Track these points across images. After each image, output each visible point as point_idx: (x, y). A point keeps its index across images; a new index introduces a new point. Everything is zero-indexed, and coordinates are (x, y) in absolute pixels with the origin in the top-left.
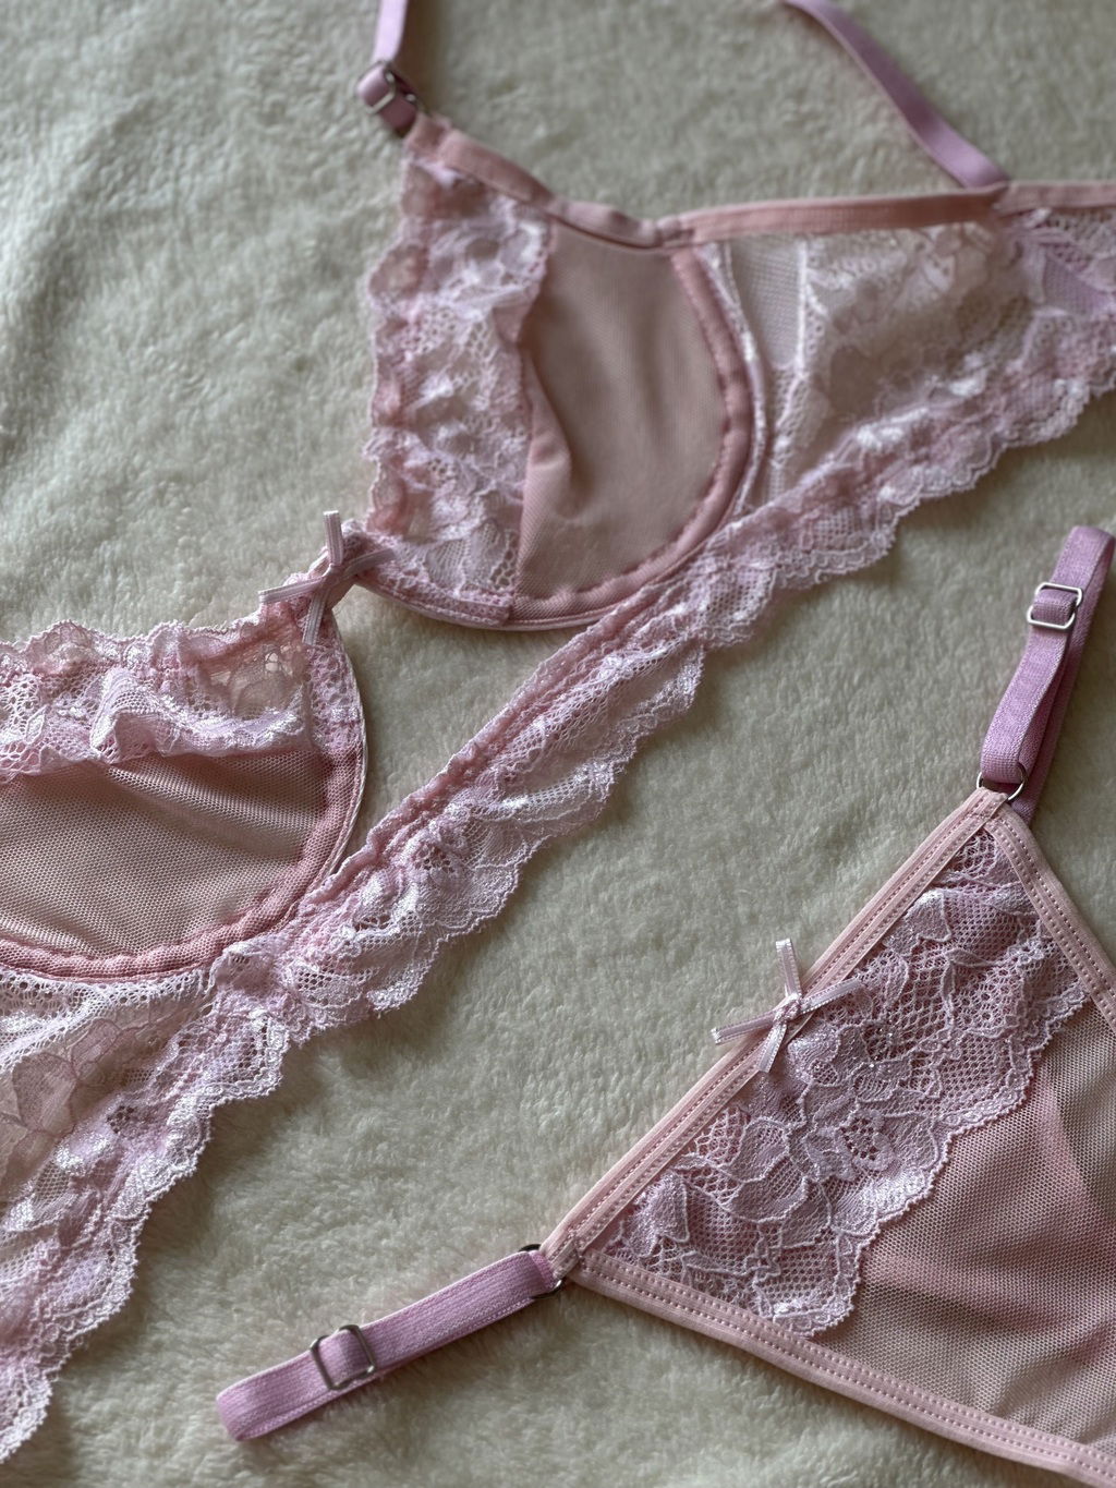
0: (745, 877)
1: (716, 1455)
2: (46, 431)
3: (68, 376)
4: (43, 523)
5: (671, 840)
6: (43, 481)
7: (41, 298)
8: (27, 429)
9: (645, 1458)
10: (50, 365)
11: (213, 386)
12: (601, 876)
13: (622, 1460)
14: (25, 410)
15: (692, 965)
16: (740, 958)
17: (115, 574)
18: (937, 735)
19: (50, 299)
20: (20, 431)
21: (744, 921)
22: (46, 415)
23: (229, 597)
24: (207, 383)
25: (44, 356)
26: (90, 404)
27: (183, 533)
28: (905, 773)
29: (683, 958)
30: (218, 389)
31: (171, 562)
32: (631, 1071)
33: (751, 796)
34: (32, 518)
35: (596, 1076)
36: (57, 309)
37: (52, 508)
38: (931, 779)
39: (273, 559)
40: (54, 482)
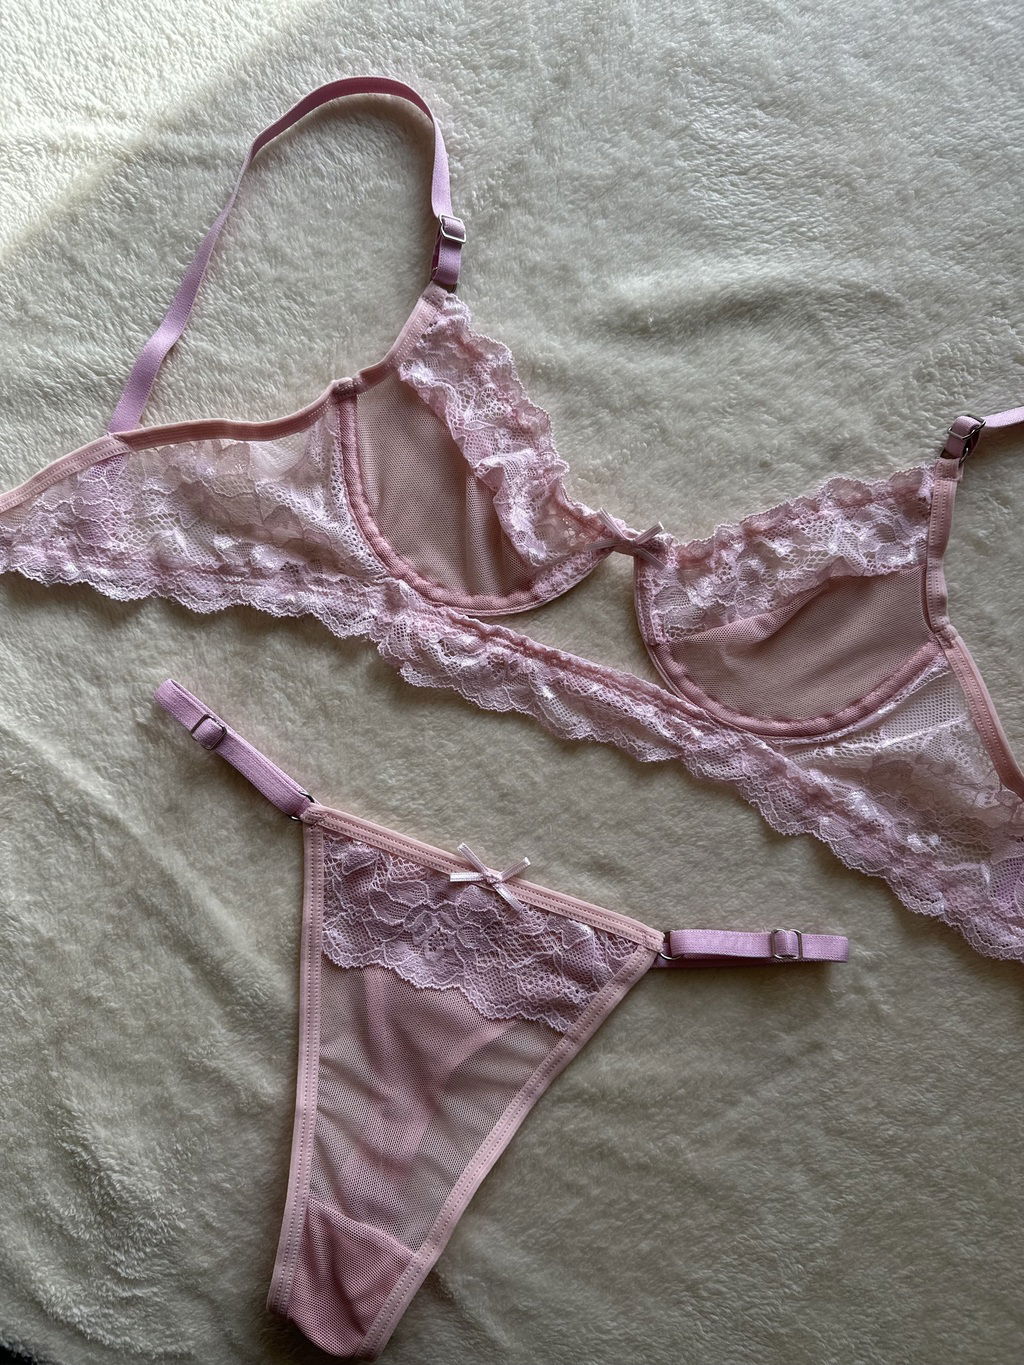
0: (559, 826)
1: (249, 927)
2: (662, 346)
3: (701, 342)
4: (604, 372)
5: (564, 780)
6: (630, 360)
7: (742, 304)
8: (658, 335)
9: (235, 893)
10: (704, 329)
11: (730, 423)
12: (528, 752)
13: (229, 882)
14: (668, 329)
15: (498, 817)
16: (512, 840)
17: (590, 425)
18: (686, 898)
19: (746, 309)
20: (654, 333)
21: (534, 835)
22: (672, 341)
23: (603, 492)
24: (732, 419)
25: (707, 323)
26: (689, 362)
27: (631, 450)
28: (656, 889)
29: (501, 811)
30: (728, 426)
31: (611, 451)
32: (428, 809)
33: (607, 812)
34: (605, 364)
35: (418, 792)
36: (741, 315)
37: (615, 372)
38: (658, 905)
39: (636, 506)
40: (632, 365)
